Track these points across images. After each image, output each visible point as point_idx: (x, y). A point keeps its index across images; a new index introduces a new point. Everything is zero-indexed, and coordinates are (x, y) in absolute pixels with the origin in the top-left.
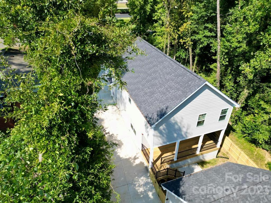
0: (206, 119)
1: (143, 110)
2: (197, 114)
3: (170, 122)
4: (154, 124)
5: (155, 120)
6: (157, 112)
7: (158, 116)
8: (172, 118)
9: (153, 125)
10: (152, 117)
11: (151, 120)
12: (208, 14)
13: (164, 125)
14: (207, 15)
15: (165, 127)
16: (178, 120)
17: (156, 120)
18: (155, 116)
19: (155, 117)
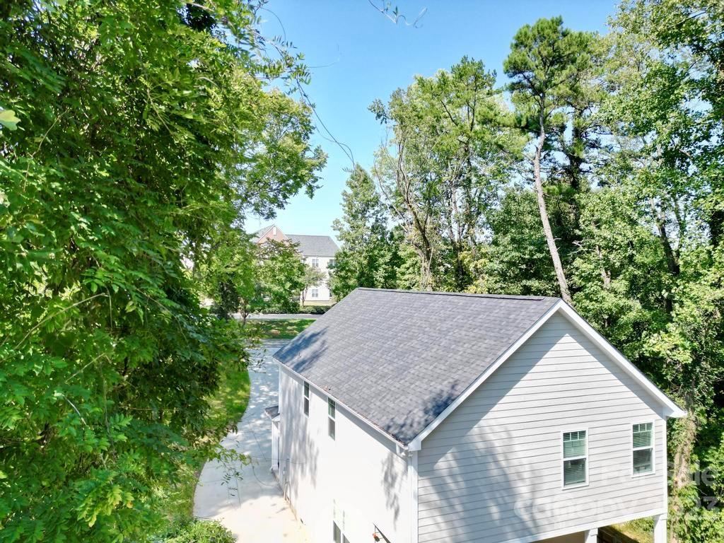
0: (589, 453)
1: (374, 414)
2: (556, 429)
3: (471, 447)
4: (416, 435)
5: (419, 423)
6: (425, 403)
7: (426, 412)
8: (475, 430)
9: (414, 441)
10: (409, 422)
11: (404, 429)
12: (525, 255)
13: (449, 456)
14: (522, 258)
15: (453, 464)
16: (497, 444)
17: (423, 423)
18: (419, 415)
19: (417, 419)
